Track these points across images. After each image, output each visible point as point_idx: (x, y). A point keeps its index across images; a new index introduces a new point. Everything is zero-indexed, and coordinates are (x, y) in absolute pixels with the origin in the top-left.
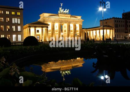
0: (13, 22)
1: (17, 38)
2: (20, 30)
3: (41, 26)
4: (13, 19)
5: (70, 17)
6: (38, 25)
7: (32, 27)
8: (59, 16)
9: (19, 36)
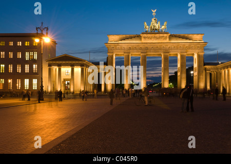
0: (27, 58)
1: (31, 84)
2: (36, 72)
3: (70, 64)
4: (27, 54)
5: (168, 39)
6: (64, 62)
7: (55, 65)
8: (141, 39)
9: (35, 81)
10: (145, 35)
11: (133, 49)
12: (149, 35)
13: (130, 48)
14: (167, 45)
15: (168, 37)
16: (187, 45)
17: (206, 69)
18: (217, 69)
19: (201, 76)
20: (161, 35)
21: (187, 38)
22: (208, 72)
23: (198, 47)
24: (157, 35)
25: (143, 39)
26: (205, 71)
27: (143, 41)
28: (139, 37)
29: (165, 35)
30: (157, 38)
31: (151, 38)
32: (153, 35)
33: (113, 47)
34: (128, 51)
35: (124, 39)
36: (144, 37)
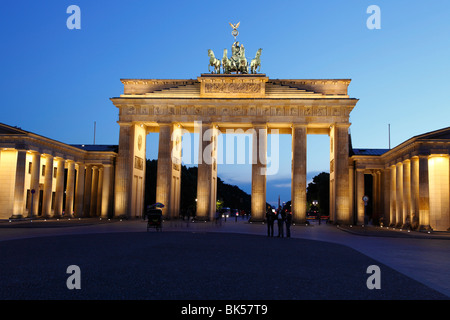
10: (209, 81)
11: (179, 113)
12: (218, 81)
13: (172, 109)
14: (261, 104)
15: (263, 85)
16: (308, 104)
17: (354, 165)
18: (383, 163)
19: (343, 182)
20: (247, 80)
21: (309, 89)
22: (358, 170)
23: (336, 111)
24: (238, 81)
25: (203, 90)
26: (354, 169)
27: (204, 93)
28: (194, 84)
29: (257, 81)
30: (237, 88)
31: (222, 88)
32: (227, 81)
33: (133, 109)
34: (168, 118)
35: (159, 89)
36: (208, 86)
